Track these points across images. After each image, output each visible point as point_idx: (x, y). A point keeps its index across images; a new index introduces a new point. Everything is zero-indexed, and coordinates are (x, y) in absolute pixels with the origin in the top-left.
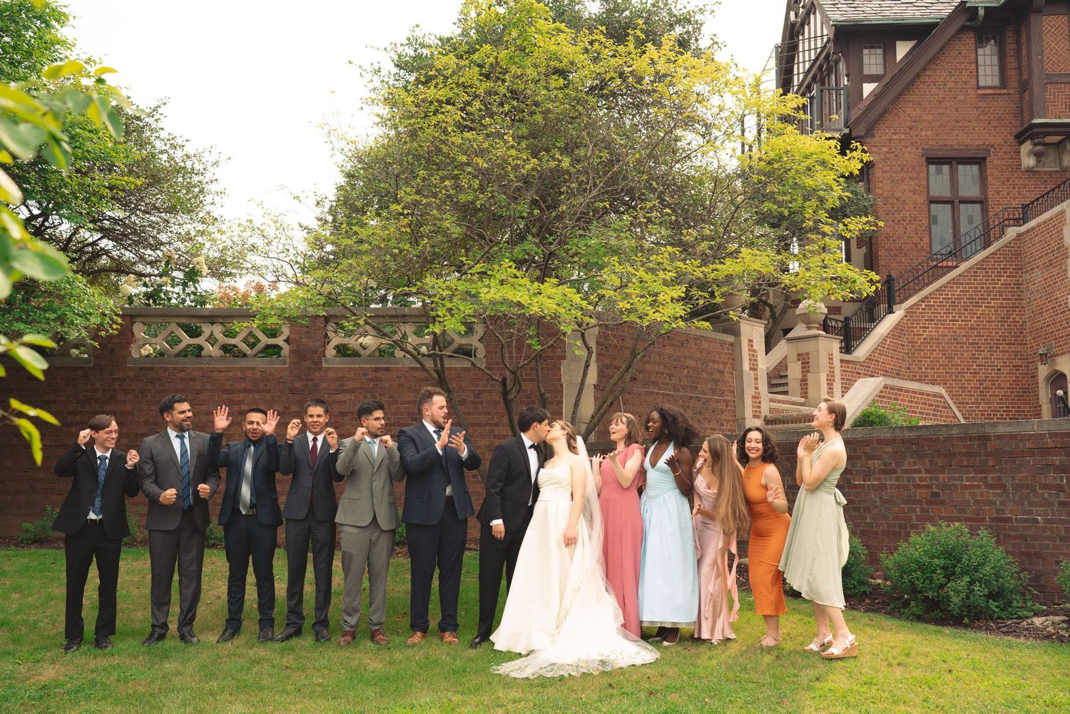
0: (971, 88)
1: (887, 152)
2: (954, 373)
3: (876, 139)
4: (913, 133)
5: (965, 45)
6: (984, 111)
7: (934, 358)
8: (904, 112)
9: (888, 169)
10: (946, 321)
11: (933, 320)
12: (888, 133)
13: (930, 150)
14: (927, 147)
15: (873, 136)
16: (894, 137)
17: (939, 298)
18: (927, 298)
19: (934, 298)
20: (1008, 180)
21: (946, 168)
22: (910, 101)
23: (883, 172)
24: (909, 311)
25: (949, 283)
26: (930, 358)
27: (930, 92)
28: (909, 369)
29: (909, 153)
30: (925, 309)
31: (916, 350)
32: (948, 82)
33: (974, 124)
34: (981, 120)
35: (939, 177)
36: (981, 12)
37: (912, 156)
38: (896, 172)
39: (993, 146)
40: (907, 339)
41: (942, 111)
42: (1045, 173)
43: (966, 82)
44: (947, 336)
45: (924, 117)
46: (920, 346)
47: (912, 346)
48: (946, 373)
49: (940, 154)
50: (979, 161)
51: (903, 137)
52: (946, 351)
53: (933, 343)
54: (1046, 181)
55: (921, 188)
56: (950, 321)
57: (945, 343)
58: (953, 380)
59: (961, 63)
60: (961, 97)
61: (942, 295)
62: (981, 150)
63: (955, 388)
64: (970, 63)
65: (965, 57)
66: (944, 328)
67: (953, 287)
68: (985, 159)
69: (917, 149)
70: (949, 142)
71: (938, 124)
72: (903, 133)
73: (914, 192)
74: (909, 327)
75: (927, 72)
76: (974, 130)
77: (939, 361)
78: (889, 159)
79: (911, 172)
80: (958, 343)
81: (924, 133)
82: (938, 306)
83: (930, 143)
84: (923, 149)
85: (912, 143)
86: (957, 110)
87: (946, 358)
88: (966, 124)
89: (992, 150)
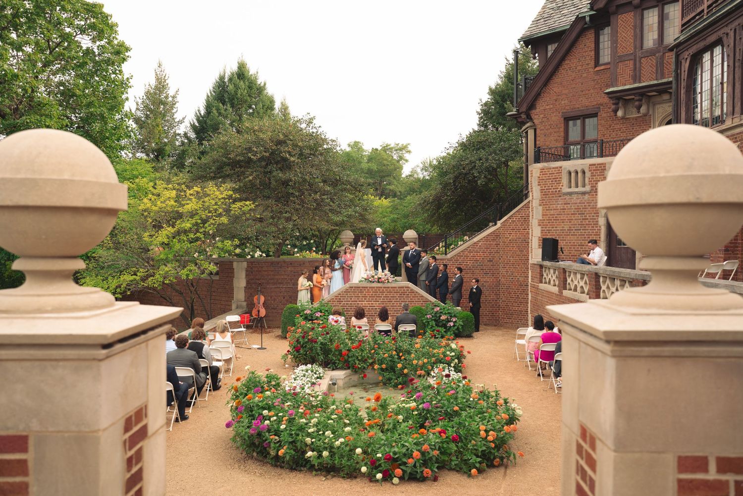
0: (591, 68)
1: (543, 117)
2: (523, 260)
3: (537, 110)
4: (557, 103)
5: (588, 39)
6: (597, 82)
7: (514, 251)
8: (553, 90)
9: (542, 128)
10: (521, 229)
11: (514, 229)
12: (543, 106)
13: (566, 112)
14: (564, 111)
15: (536, 109)
16: (547, 107)
17: (518, 216)
18: (512, 216)
19: (516, 216)
20: (610, 127)
21: (579, 122)
22: (556, 83)
23: (540, 130)
24: (503, 224)
25: (523, 207)
26: (512, 251)
27: (567, 75)
28: (502, 257)
29: (555, 116)
30: (510, 223)
31: (505, 247)
32: (578, 66)
33: (592, 91)
34: (596, 88)
35: (575, 128)
36: (588, 19)
37: (556, 118)
38: (547, 130)
39: (602, 105)
40: (502, 240)
41: (574, 86)
42: (633, 118)
43: (588, 64)
44: (521, 238)
45: (564, 92)
46: (507, 244)
47: (504, 244)
48: (520, 259)
49: (572, 114)
50: (595, 115)
51: (552, 106)
52: (520, 247)
53: (514, 243)
54: (633, 124)
55: (560, 138)
56: (523, 229)
57: (520, 243)
58: (523, 264)
59: (586, 52)
60: (585, 75)
61: (519, 214)
62: (595, 108)
63: (523, 268)
64: (591, 51)
65: (588, 47)
66: (519, 234)
67: (525, 210)
68: (597, 113)
69: (559, 113)
70: (577, 106)
71: (571, 95)
72: (551, 104)
73: (556, 140)
74: (503, 234)
75: (567, 62)
76: (592, 95)
77: (516, 253)
78: (544, 122)
79: (555, 128)
80: (526, 243)
81: (563, 102)
82: (517, 221)
83: (566, 108)
84: (562, 113)
85: (556, 110)
86: (582, 84)
87: (520, 251)
88: (587, 92)
89: (601, 107)
